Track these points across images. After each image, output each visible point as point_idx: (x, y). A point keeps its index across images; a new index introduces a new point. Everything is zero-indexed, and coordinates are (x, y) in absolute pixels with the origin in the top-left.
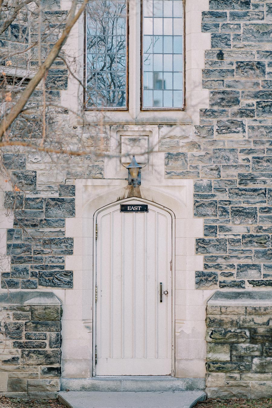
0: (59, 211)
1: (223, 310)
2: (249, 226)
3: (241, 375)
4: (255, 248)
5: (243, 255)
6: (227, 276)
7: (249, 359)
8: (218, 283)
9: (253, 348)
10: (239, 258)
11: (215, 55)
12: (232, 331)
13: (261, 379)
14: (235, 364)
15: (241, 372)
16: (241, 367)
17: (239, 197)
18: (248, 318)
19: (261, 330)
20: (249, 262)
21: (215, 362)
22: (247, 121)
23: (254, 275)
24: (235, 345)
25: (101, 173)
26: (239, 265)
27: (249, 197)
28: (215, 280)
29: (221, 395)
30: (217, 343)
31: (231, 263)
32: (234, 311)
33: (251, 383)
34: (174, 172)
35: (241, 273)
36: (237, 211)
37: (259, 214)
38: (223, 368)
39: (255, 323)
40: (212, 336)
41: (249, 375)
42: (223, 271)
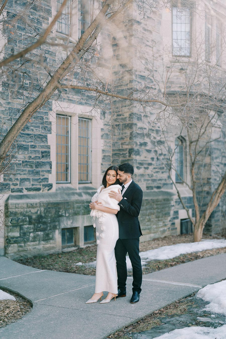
1: (17, 206)
2: (25, 156)
3: (25, 244)
4: (28, 169)
5: (22, 173)
6: (15, 186)
7: (28, 234)
8: (10, 190)
9: (30, 227)
10: (21, 175)
11: (10, 49)
12: (21, 218)
13: (34, 245)
14: (22, 238)
15: (25, 242)
16: (25, 239)
17: (21, 138)
18: (28, 210)
19: (34, 217)
20: (25, 177)
21: (13, 238)
22: (25, 93)
23: (28, 185)
24: (22, 226)
26: (20, 179)
27: (26, 138)
28: (9, 188)
29: (15, 257)
30: (13, 226)
31: (17, 178)
32: (22, 206)
33: (29, 248)
35: (22, 184)
36: (21, 146)
37: (30, 149)
38: (17, 241)
39: (31, 213)
40: (12, 222)
41: (29, 243)
42: (13, 182)
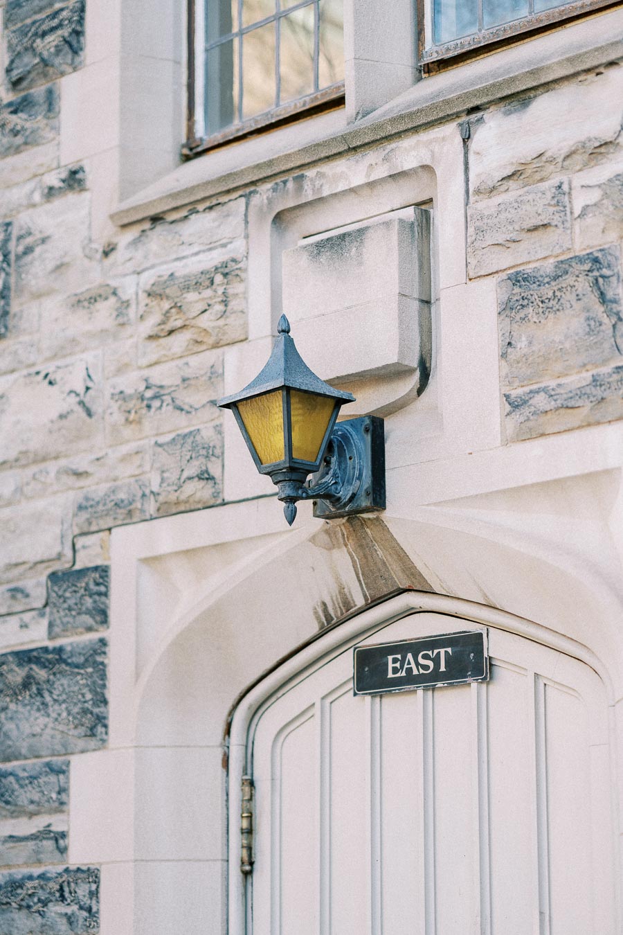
0: (42, 720)
25: (205, 476)
34: (545, 390)
